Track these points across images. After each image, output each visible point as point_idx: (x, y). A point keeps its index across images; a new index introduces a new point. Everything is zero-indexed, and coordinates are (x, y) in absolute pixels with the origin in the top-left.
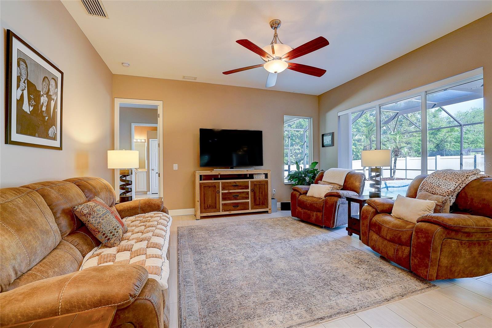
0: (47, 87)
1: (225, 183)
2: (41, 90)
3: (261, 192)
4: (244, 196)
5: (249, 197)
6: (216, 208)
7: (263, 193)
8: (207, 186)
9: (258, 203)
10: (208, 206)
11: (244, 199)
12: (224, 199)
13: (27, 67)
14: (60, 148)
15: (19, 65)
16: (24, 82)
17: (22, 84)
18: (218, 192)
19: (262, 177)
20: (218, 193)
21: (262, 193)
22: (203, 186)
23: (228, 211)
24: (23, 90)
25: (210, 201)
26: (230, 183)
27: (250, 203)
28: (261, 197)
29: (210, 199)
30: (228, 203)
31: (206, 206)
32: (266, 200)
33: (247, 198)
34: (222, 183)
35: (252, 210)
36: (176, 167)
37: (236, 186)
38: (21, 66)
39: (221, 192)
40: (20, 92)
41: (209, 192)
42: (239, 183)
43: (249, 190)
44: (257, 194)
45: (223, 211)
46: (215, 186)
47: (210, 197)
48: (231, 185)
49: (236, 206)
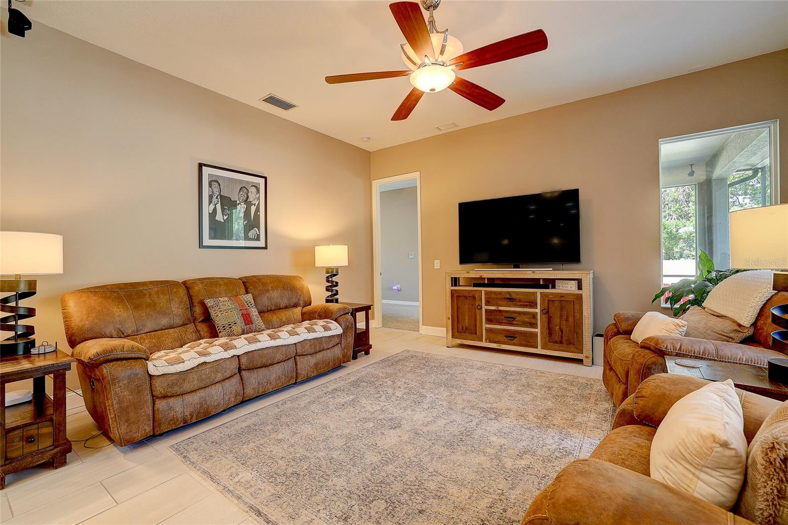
0: (245, 196)
1: (491, 292)
2: (237, 199)
3: (564, 317)
4: (527, 320)
5: (537, 324)
6: (476, 334)
7: (571, 319)
8: (462, 296)
9: (557, 338)
10: (463, 328)
11: (527, 327)
12: (489, 321)
13: (219, 185)
14: (266, 248)
15: (210, 185)
16: (217, 198)
17: (214, 200)
18: (479, 307)
19: (571, 286)
20: (480, 309)
21: (567, 320)
22: (455, 296)
23: (495, 342)
24: (215, 205)
25: (467, 321)
26: (500, 293)
27: (539, 334)
28: (564, 327)
29: (467, 318)
30: (496, 329)
31: (461, 327)
32: (577, 334)
33: (533, 325)
34: (487, 293)
35: (544, 350)
36: (437, 264)
37: (511, 300)
38: (213, 187)
39: (484, 307)
40: (212, 207)
41: (465, 307)
42: (517, 295)
43: (538, 310)
44: (556, 321)
45: (488, 341)
46: (474, 298)
47: (467, 314)
48: (502, 297)
49: (511, 337)
